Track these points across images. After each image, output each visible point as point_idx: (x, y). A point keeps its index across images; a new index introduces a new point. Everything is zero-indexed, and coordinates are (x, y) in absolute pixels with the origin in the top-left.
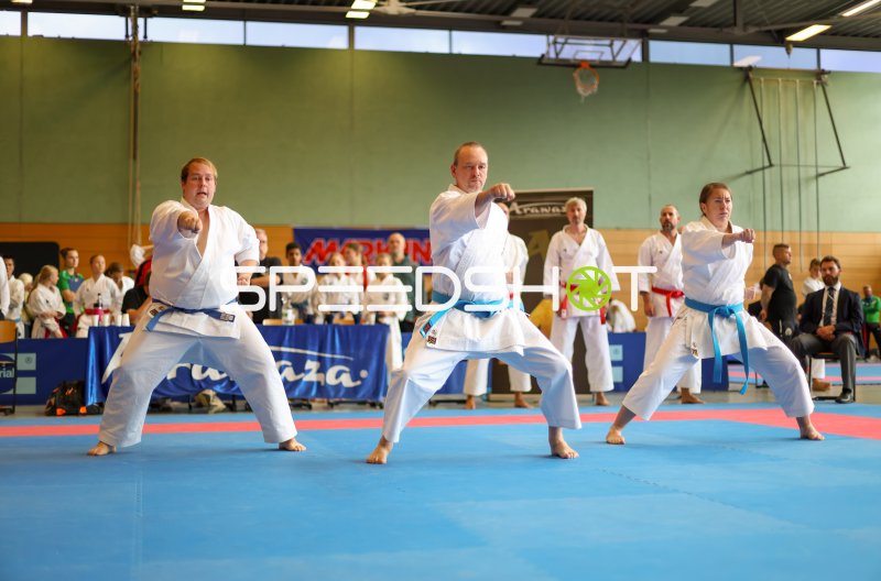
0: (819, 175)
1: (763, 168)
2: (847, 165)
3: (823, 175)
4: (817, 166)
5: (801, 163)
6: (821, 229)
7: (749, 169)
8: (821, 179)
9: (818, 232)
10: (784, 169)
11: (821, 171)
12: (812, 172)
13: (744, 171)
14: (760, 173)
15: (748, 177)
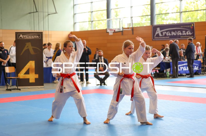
0: (49, 15)
1: (34, 12)
2: (57, 12)
3: (49, 14)
4: (48, 12)
5: (44, 11)
6: (49, 30)
7: (30, 12)
8: (49, 16)
9: (48, 31)
10: (44, 13)
11: (49, 13)
12: (47, 14)
13: (28, 13)
14: (33, 13)
15: (29, 15)
